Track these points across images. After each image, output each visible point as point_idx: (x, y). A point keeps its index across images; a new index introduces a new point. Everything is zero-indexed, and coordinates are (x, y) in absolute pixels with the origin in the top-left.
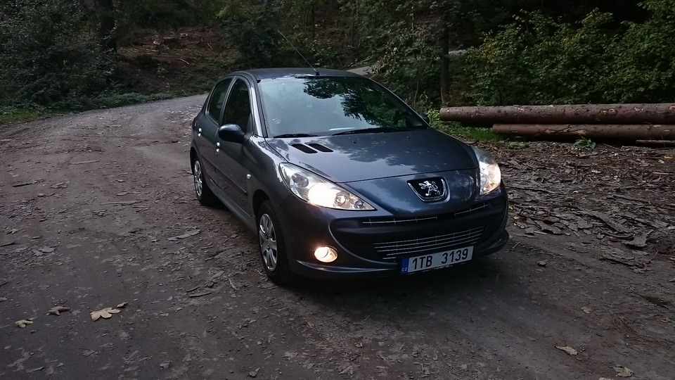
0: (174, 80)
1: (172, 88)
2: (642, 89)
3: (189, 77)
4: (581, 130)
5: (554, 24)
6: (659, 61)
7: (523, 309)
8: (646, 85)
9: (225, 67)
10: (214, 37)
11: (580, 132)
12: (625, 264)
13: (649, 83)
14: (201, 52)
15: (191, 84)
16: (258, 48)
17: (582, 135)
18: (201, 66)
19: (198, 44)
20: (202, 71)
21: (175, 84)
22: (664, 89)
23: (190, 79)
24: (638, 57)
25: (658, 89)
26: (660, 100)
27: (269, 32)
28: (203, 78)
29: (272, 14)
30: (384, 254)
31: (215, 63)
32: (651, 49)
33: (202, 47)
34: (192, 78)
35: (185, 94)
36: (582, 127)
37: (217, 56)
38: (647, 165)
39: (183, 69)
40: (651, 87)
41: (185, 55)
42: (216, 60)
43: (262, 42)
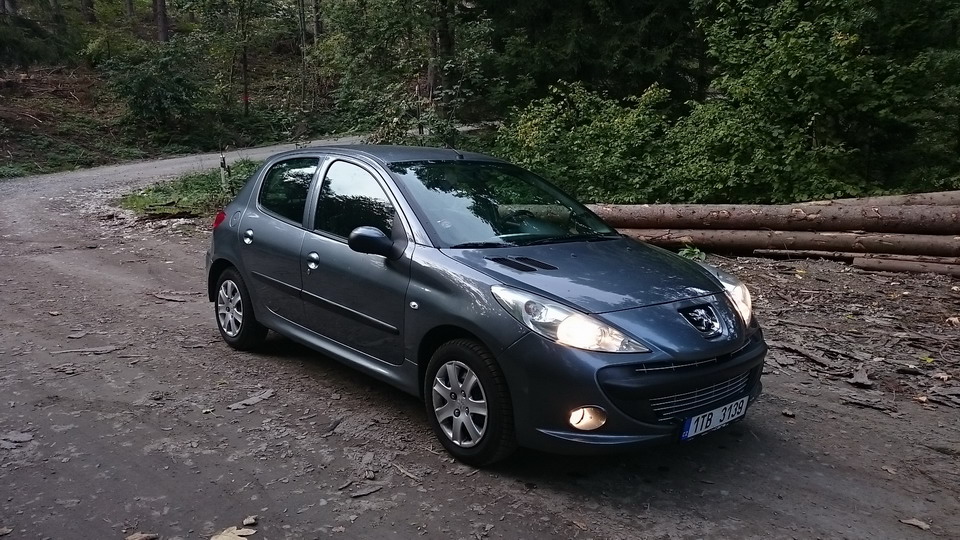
0: (19, 147)
1: (16, 159)
2: (720, 186)
3: (46, 143)
4: (685, 236)
5: (599, 99)
6: (735, 152)
7: (820, 474)
8: (724, 181)
9: (105, 130)
10: (81, 83)
11: (684, 239)
12: (876, 408)
13: (728, 178)
14: (61, 105)
15: (51, 154)
16: (161, 103)
17: (687, 243)
18: (65, 126)
19: (54, 93)
20: (65, 135)
21: (22, 153)
22: (745, 186)
23: (47, 146)
24: (711, 146)
25: (739, 186)
26: (741, 199)
27: (179, 81)
28: (70, 145)
29: (185, 55)
30: (660, 414)
31: (89, 123)
32: (727, 137)
33: (62, 97)
34: (50, 144)
35: (41, 169)
36: (686, 232)
37: (88, 112)
38: (786, 281)
39: (34, 129)
40: (730, 183)
41: (33, 107)
42: (87, 118)
43: (169, 95)
